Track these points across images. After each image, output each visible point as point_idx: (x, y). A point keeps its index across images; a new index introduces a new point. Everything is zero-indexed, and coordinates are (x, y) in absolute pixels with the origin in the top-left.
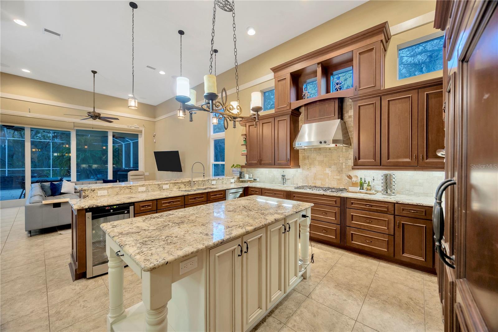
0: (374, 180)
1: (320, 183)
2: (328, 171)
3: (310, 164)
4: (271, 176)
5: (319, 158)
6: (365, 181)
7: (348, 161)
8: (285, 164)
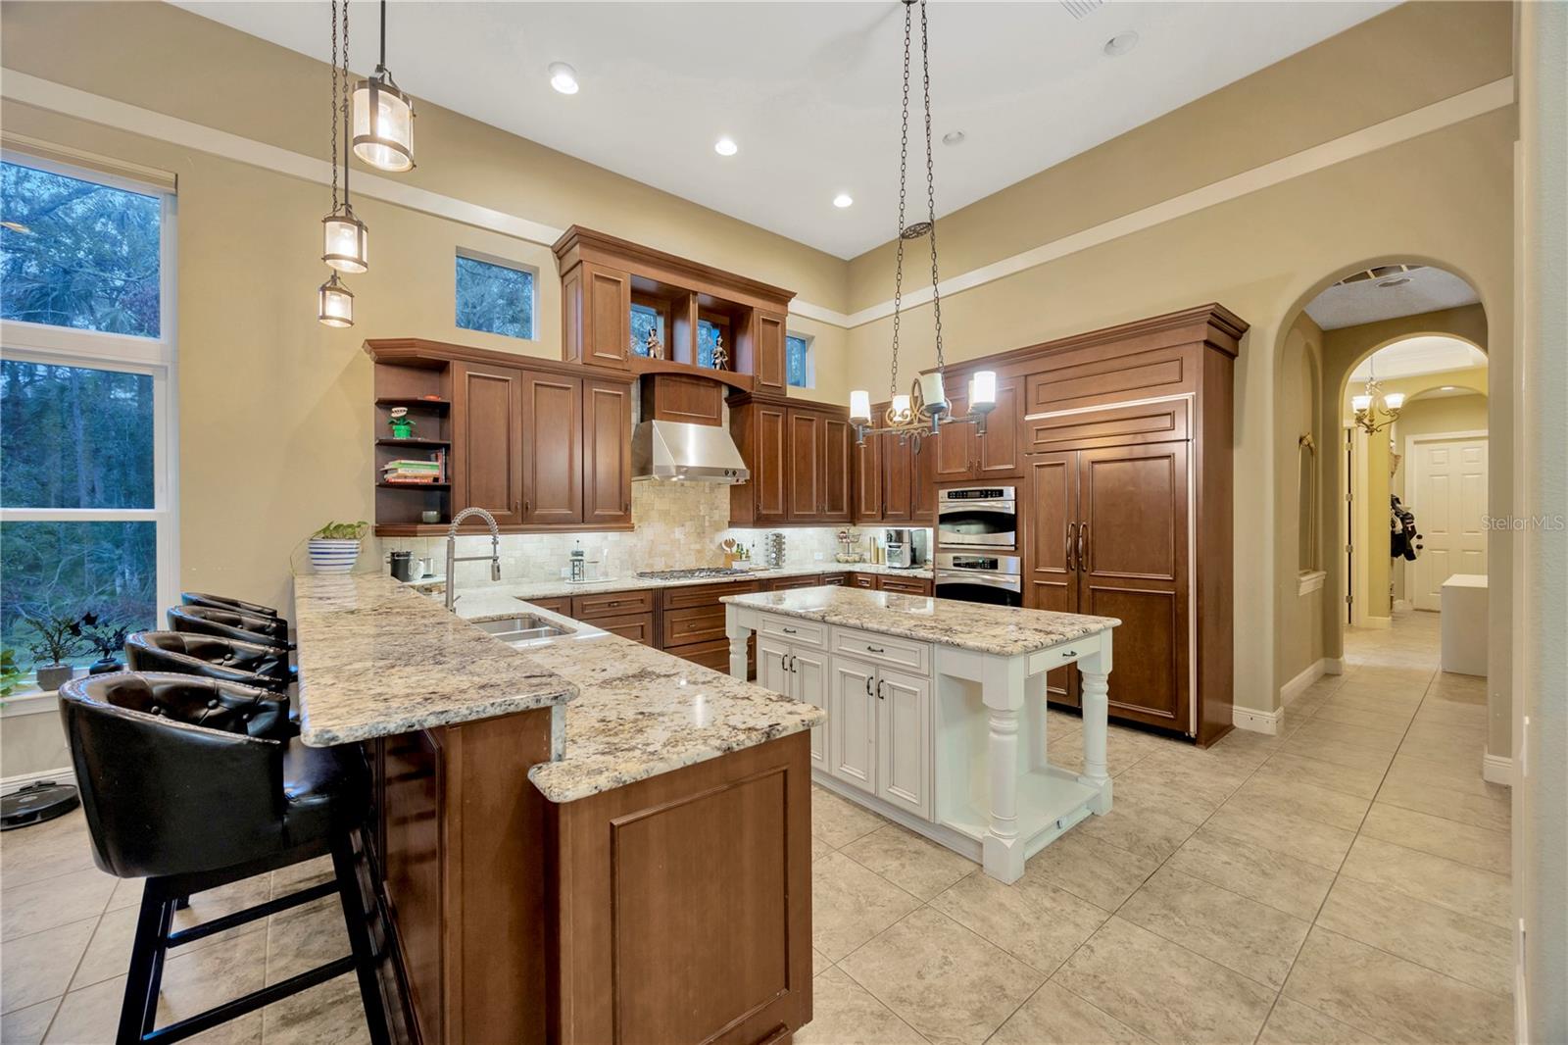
0: (753, 545)
6: (743, 549)
8: (616, 519)
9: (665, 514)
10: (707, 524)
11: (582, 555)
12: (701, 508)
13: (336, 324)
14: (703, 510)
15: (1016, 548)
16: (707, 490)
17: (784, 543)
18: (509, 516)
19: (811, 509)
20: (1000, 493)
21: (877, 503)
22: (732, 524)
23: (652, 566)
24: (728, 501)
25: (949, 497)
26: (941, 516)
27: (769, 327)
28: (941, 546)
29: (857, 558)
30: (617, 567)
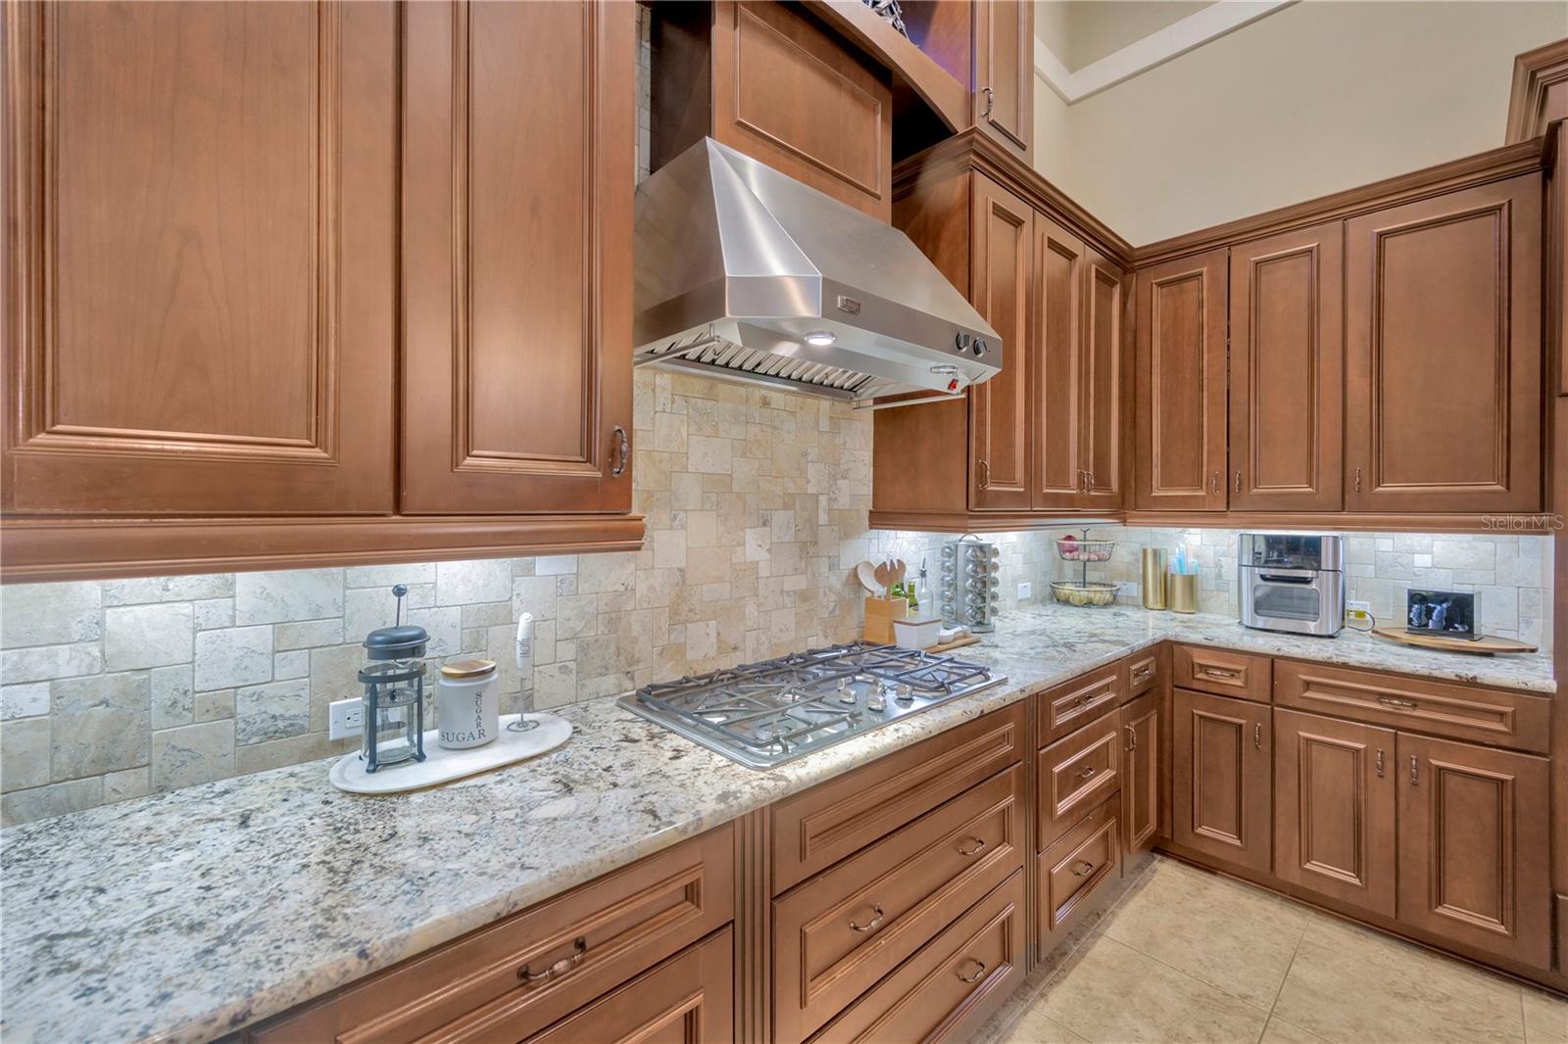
1: (713, 638)
2: (754, 548)
7: (841, 483)
9: (717, 490)
10: (823, 518)
12: (811, 470)
14: (814, 479)
16: (824, 424)
17: (995, 567)
22: (883, 517)
24: (867, 455)
29: (1108, 597)
30: (564, 670)
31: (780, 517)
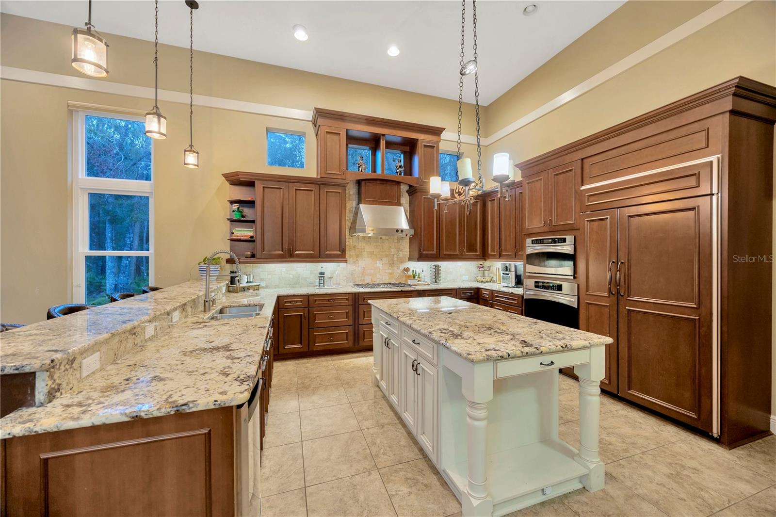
0: (423, 271)
1: (371, 279)
2: (379, 264)
3: (357, 256)
4: (291, 276)
5: (368, 248)
6: (416, 273)
7: (400, 252)
8: (338, 256)
9: (371, 254)
10: (395, 259)
11: (324, 274)
12: (392, 250)
13: (191, 167)
14: (393, 251)
15: (575, 278)
16: (396, 241)
17: (440, 270)
18: (282, 254)
19: (455, 250)
20: (564, 240)
21: (497, 247)
22: (410, 259)
23: (364, 280)
24: (407, 246)
25: (532, 243)
26: (527, 255)
27: (429, 149)
28: (527, 274)
30: (344, 281)
31: (385, 259)
